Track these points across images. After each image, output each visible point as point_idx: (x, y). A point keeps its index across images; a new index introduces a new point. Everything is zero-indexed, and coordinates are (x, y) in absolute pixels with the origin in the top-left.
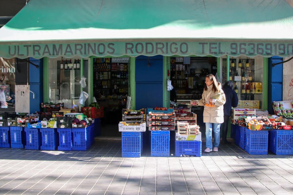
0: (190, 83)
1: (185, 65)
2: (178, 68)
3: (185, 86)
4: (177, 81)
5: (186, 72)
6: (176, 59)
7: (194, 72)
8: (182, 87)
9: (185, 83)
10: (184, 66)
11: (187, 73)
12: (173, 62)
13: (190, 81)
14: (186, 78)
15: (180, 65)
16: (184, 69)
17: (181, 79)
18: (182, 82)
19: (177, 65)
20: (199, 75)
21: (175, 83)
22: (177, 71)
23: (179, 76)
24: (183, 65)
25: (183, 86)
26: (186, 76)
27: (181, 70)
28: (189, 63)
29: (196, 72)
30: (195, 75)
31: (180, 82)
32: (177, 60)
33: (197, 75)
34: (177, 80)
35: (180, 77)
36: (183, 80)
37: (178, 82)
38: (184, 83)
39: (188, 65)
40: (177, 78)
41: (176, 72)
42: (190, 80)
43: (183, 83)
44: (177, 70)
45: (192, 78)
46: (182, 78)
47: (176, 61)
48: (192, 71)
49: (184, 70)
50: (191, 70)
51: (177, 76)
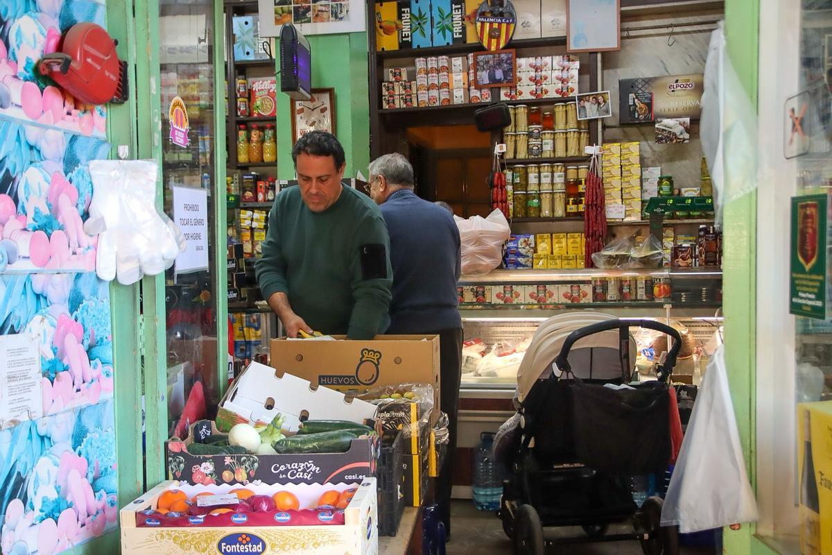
0: (616, 182)
1: (579, 54)
2: (536, 81)
3: (582, 208)
4: (527, 174)
5: (587, 105)
6: (519, 22)
7: (650, 105)
8: (559, 212)
9: (582, 188)
10: (577, 64)
11: (591, 112)
12: (498, 38)
13: (616, 171)
14: (590, 150)
15: (548, 59)
16: (574, 84)
17: (552, 161)
18: (559, 179)
19: (523, 62)
20: (687, 120)
21: (510, 188)
22: (528, 103)
23: (539, 136)
24: (569, 56)
25: (572, 208)
26: (590, 130)
27: (552, 94)
28: (611, 43)
29: (663, 103)
30: (653, 123)
31: (546, 180)
32: (525, 25)
33: (666, 121)
34: (526, 162)
35: (548, 147)
36: (566, 161)
37: (532, 178)
38: (578, 182)
39: (599, 56)
40: (529, 150)
41: (522, 111)
42: (616, 160)
43: (567, 183)
44: (526, 96)
45: (634, 148)
46: (560, 153)
47: (518, 36)
48: (632, 96)
49: (576, 94)
50: (627, 87)
51: (530, 135)
